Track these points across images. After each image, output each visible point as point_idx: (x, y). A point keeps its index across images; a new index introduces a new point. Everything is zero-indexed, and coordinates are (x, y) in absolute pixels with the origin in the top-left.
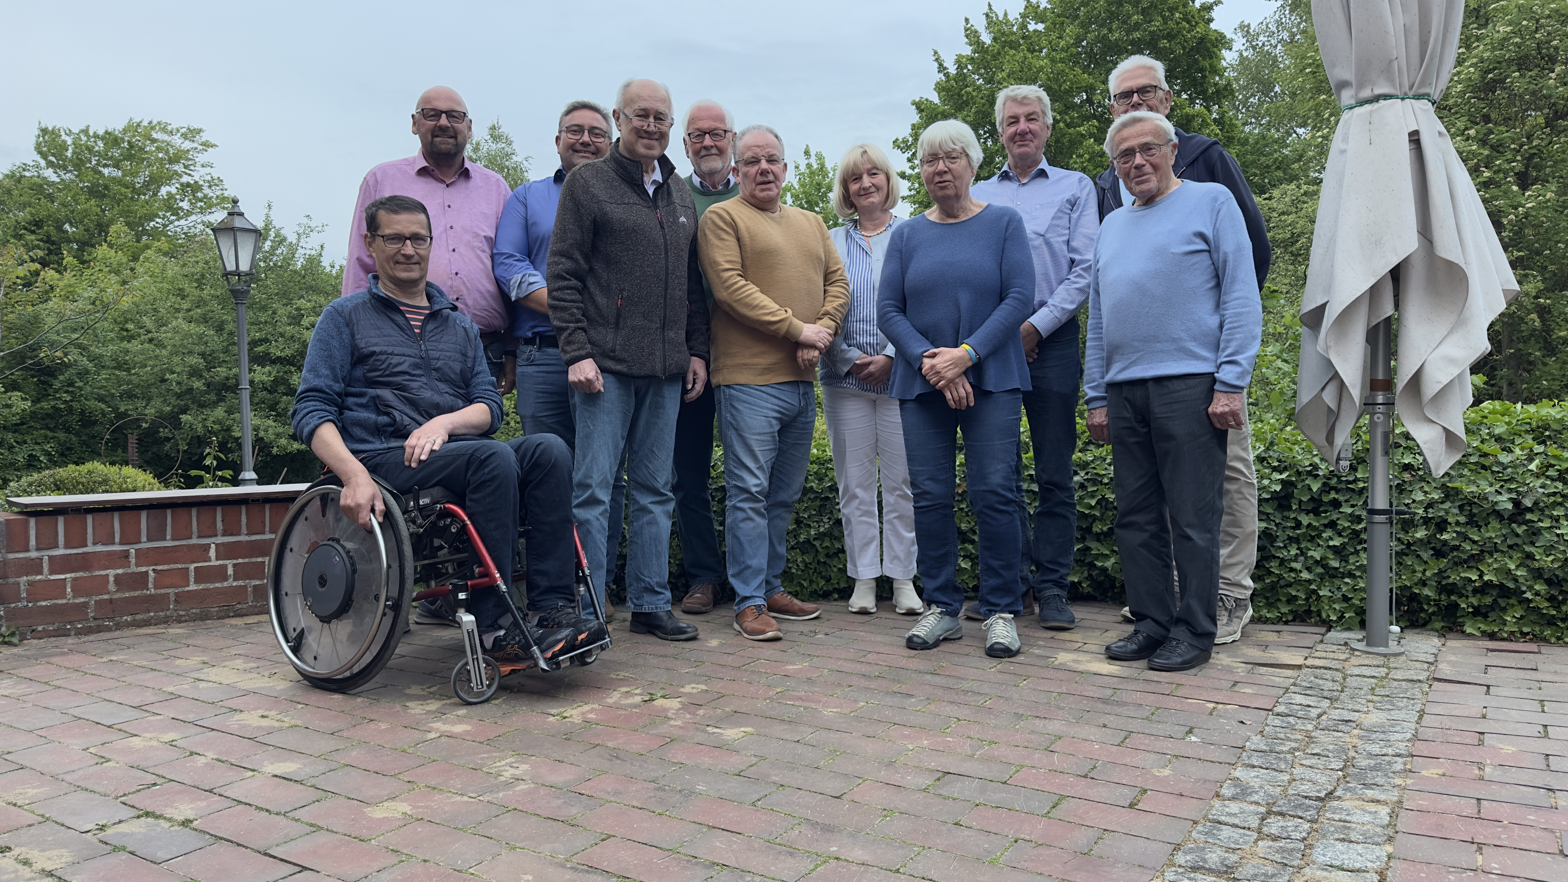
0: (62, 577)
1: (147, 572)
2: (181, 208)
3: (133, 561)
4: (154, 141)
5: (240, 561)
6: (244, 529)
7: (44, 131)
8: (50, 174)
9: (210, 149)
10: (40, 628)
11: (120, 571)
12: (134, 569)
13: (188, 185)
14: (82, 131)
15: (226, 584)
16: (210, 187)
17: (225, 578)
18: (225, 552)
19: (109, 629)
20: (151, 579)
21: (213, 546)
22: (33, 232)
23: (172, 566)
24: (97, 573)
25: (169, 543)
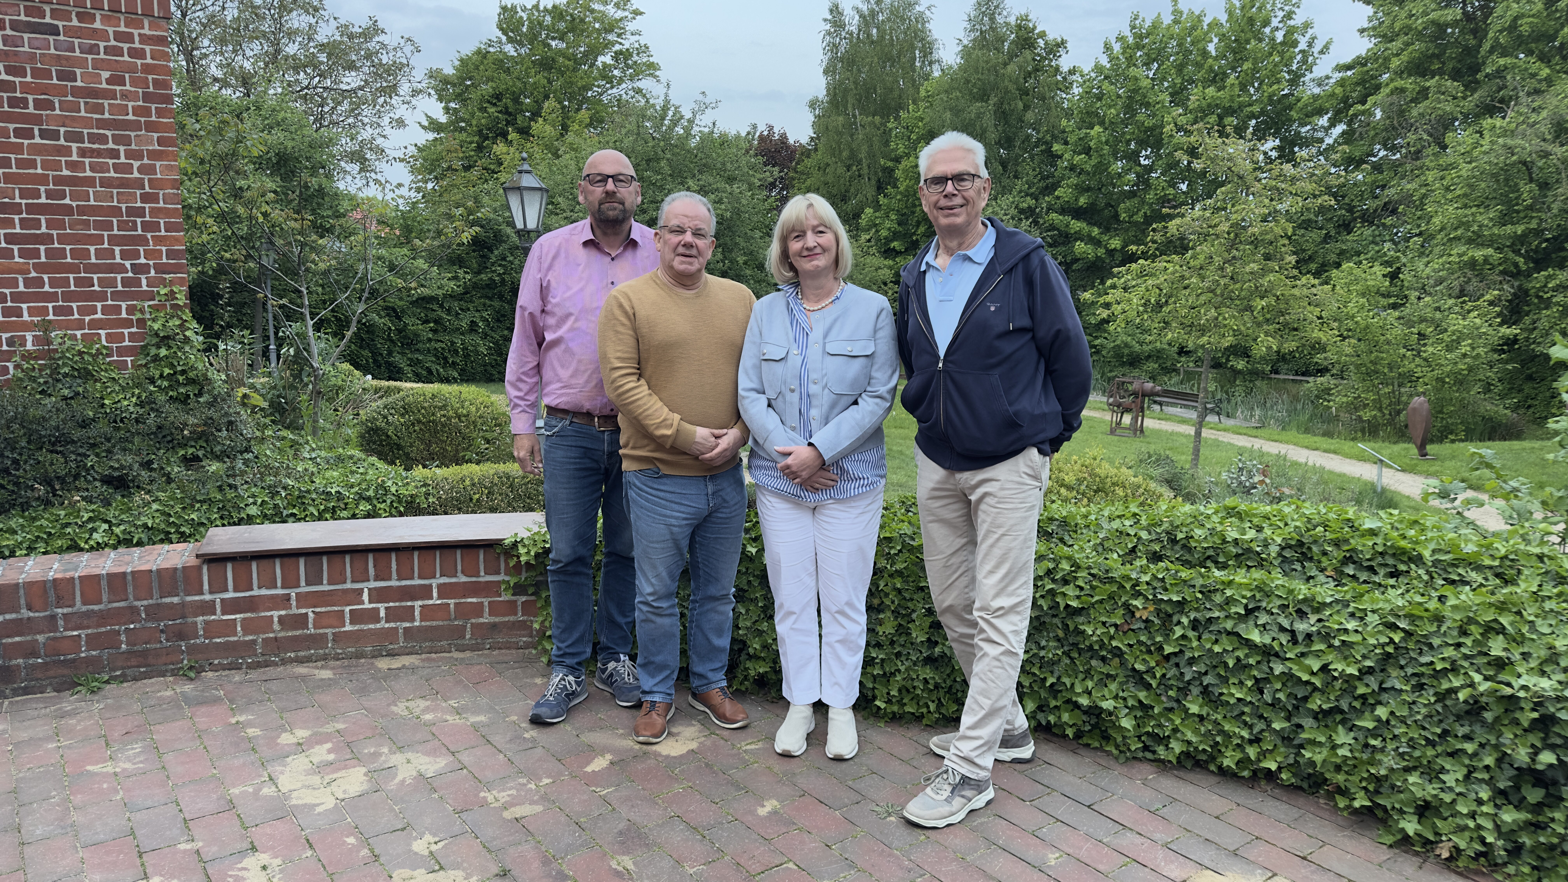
0: (233, 617)
1: (307, 614)
2: (614, 76)
3: (294, 603)
4: (592, 11)
5: (391, 604)
6: (394, 575)
7: (504, 9)
8: (510, 49)
9: (638, 17)
10: (216, 662)
11: (283, 613)
12: (295, 611)
13: (620, 52)
14: (533, 7)
15: (378, 626)
16: (638, 54)
17: (377, 620)
18: (378, 595)
19: (275, 664)
20: (311, 620)
21: (366, 590)
22: (495, 105)
23: (329, 609)
24: (263, 614)
25: (325, 587)
